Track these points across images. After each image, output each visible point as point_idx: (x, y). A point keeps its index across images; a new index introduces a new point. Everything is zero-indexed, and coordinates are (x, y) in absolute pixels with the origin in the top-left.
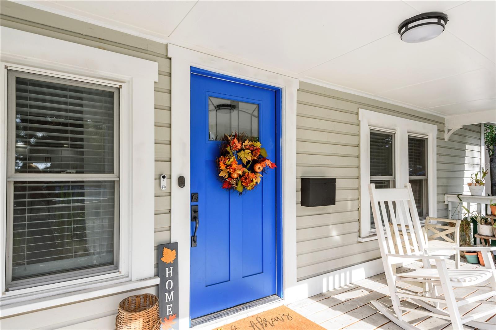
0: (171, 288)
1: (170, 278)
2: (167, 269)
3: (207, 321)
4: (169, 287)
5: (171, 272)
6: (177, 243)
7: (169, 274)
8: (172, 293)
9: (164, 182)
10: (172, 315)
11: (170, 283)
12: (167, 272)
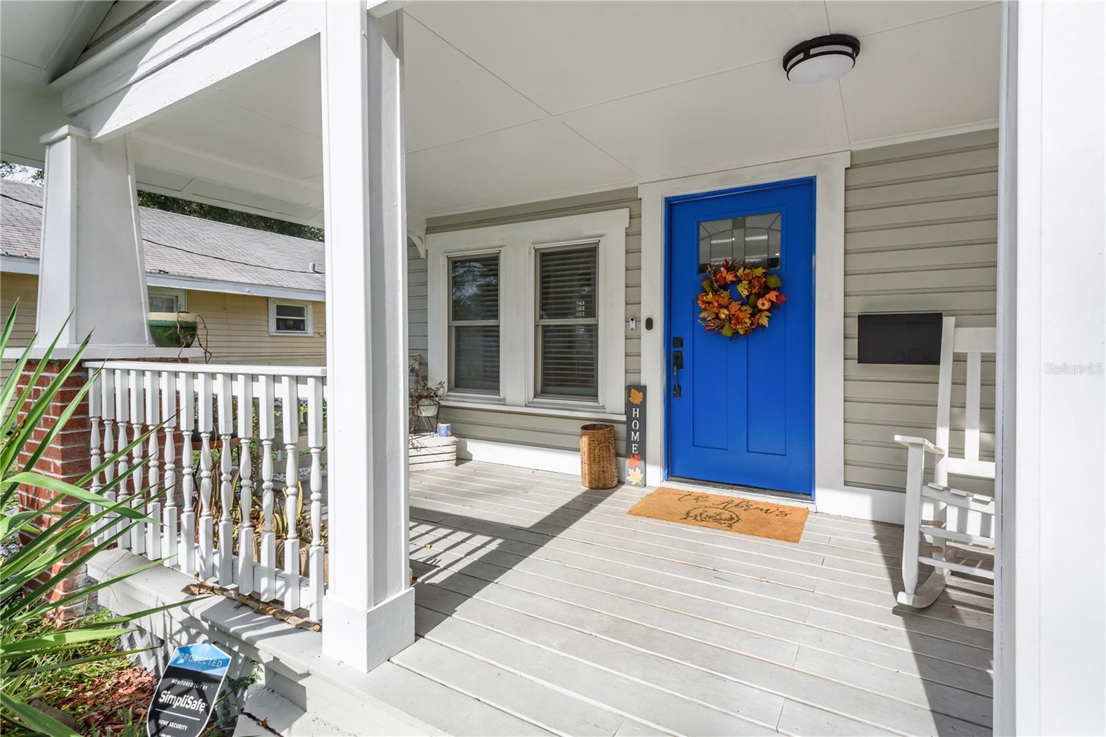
0: (637, 428)
1: (635, 418)
2: (634, 409)
3: (683, 482)
4: (635, 427)
5: (638, 413)
6: (646, 386)
7: (636, 415)
8: (638, 433)
9: (632, 325)
10: (637, 454)
11: (636, 423)
12: (634, 413)
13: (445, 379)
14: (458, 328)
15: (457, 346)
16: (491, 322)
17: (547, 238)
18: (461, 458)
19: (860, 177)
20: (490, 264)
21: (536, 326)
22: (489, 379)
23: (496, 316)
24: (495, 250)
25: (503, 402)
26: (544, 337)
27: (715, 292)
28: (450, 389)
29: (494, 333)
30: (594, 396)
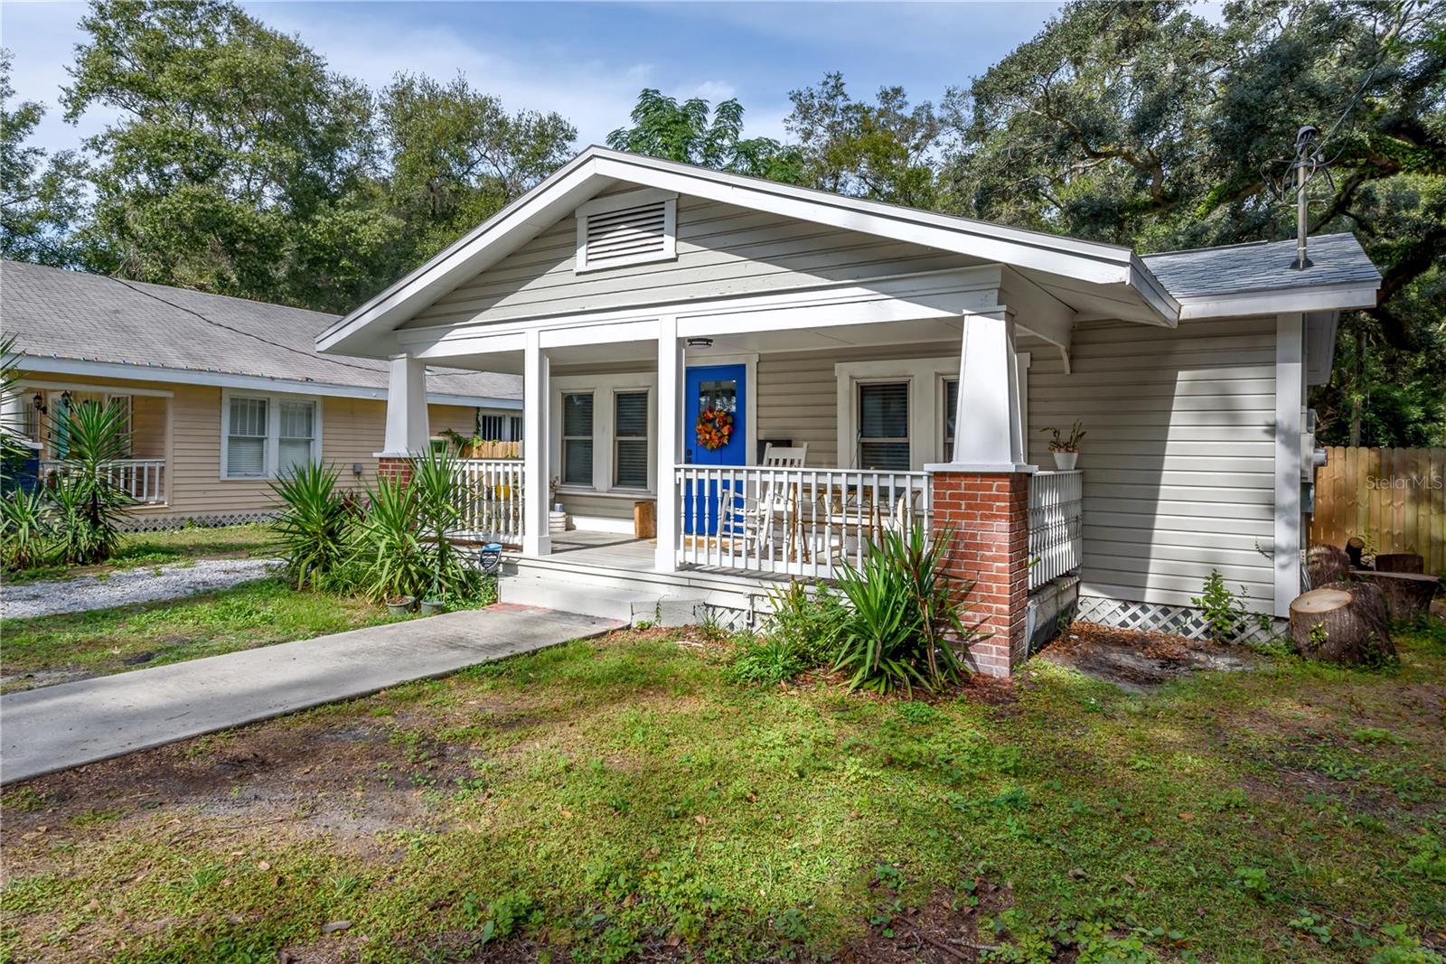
13: (559, 475)
14: (568, 441)
15: (567, 453)
16: (588, 438)
17: (621, 385)
18: (569, 527)
19: (763, 367)
20: (587, 399)
21: (614, 441)
22: (586, 477)
23: (591, 434)
24: (591, 391)
25: (594, 490)
26: (619, 448)
27: (703, 424)
28: (562, 483)
29: (589, 444)
30: (645, 485)
